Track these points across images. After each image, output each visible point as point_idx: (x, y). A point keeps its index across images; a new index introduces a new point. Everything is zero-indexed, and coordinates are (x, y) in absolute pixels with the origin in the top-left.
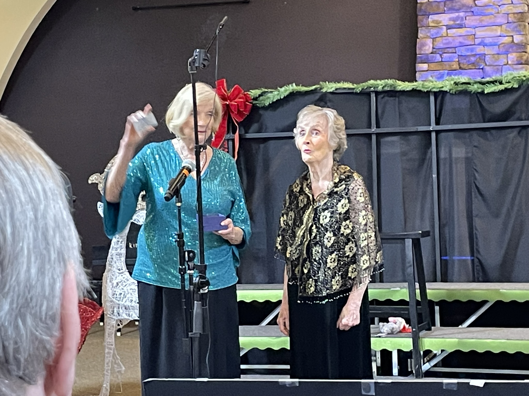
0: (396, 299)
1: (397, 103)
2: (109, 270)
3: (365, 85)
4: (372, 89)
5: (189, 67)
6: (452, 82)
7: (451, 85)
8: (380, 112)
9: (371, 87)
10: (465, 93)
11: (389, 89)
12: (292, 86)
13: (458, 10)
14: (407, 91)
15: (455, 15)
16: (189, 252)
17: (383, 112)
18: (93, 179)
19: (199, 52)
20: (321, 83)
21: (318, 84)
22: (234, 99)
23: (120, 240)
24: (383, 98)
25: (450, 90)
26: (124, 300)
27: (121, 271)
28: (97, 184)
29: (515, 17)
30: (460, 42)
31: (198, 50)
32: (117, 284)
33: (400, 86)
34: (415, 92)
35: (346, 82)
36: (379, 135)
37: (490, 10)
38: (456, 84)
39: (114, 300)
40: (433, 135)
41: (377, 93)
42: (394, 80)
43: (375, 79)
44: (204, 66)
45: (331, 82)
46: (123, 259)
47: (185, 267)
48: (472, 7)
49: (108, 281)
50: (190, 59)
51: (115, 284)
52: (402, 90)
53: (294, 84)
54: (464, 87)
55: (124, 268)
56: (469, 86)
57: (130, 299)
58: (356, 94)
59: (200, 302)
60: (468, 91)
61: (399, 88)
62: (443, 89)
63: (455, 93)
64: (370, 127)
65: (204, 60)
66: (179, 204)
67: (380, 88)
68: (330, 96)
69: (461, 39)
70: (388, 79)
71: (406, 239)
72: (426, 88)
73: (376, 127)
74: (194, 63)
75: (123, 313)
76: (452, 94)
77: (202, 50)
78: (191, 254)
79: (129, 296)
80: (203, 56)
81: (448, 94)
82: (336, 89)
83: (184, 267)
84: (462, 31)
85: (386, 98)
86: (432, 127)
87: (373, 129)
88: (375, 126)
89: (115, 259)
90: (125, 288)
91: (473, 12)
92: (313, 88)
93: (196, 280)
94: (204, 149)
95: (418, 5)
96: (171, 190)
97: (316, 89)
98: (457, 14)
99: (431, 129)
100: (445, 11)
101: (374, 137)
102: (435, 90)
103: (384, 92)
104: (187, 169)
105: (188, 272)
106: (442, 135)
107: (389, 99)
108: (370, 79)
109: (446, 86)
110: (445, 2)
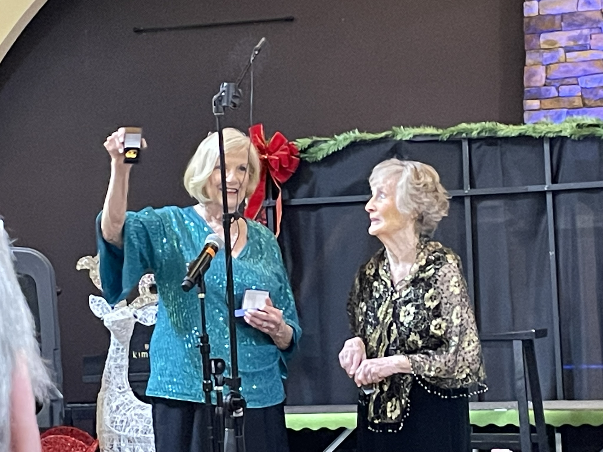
0: (501, 424)
1: (499, 154)
2: (106, 389)
3: (454, 130)
4: (464, 135)
5: (214, 107)
6: (574, 125)
7: (573, 127)
8: (475, 165)
9: (462, 133)
10: (592, 138)
11: (487, 135)
12: (354, 132)
13: (580, 26)
14: (513, 137)
15: (575, 33)
16: (217, 361)
17: (480, 166)
18: (83, 263)
19: (228, 87)
20: (394, 128)
21: (390, 129)
22: (275, 151)
23: (121, 348)
24: (479, 147)
25: (571, 135)
26: (127, 429)
27: (123, 390)
28: (89, 270)
30: (585, 71)
31: (225, 84)
32: (118, 408)
33: (502, 130)
34: (522, 138)
35: (427, 127)
36: (474, 199)
38: (579, 126)
39: (113, 429)
40: (549, 197)
41: (471, 141)
42: (494, 123)
43: (468, 122)
44: (235, 105)
45: (408, 127)
46: (125, 373)
47: (212, 382)
48: (599, 21)
49: (105, 403)
50: (215, 97)
51: (114, 408)
52: (505, 135)
53: (356, 131)
54: (592, 129)
55: (127, 385)
56: (598, 129)
57: (135, 428)
58: (442, 142)
59: (233, 430)
60: (597, 135)
61: (501, 134)
62: (563, 134)
63: (579, 138)
64: (462, 187)
65: (235, 97)
66: (202, 296)
67: (474, 134)
68: (407, 144)
69: (584, 66)
70: (485, 122)
71: (514, 342)
72: (539, 133)
73: (471, 188)
74: (220, 101)
75: (125, 447)
76: (574, 141)
77: (232, 84)
78: (219, 364)
79: (134, 423)
80: (232, 91)
81: (569, 141)
82: (415, 136)
83: (209, 382)
84: (586, 55)
85: (484, 147)
86: (547, 186)
87: (467, 190)
88: (469, 186)
89: (113, 374)
90: (128, 413)
91: (600, 28)
92: (383, 134)
93: (226, 399)
94: (235, 219)
95: (526, 20)
96: (191, 275)
97: (386, 137)
98: (579, 31)
99: (546, 189)
100: (561, 27)
101: (467, 202)
102: (551, 135)
103: (479, 139)
104: (212, 247)
105: (215, 388)
106: (561, 197)
107: (488, 147)
108: (460, 123)
109: (565, 129)
110: (562, 15)
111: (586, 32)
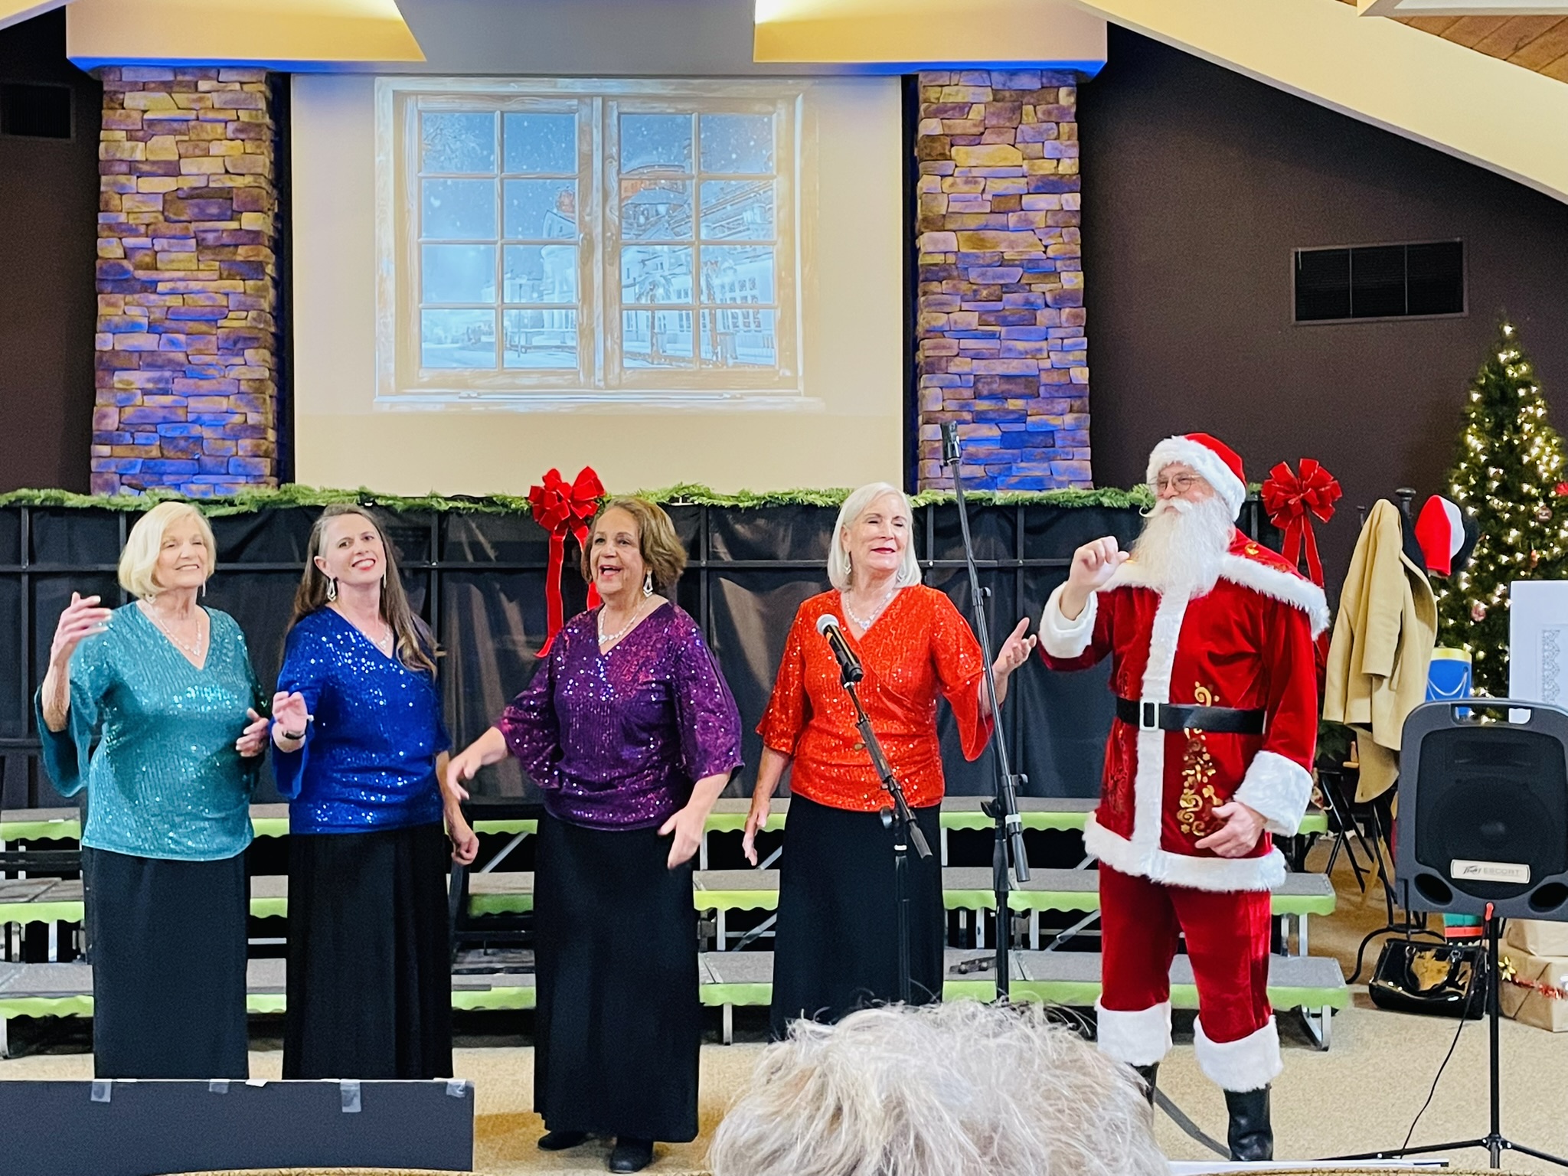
0: (56, 836)
1: (66, 527)
3: (11, 496)
4: (25, 502)
8: (36, 539)
9: (22, 500)
11: (53, 503)
13: (161, 367)
14: (83, 508)
15: (155, 374)
17: (43, 541)
24: (42, 516)
29: (250, 386)
30: (165, 417)
33: (70, 499)
34: (95, 511)
36: (34, 577)
37: (211, 371)
41: (33, 509)
42: (61, 491)
43: (31, 488)
48: (182, 365)
52: (73, 506)
61: (68, 504)
64: (18, 562)
67: (37, 502)
69: (164, 412)
70: (51, 488)
73: (30, 563)
84: (167, 400)
85: (47, 517)
87: (25, 566)
88: (28, 560)
91: (184, 372)
95: (97, 354)
98: (159, 373)
100: (139, 366)
101: (25, 579)
103: (42, 508)
107: (52, 519)
108: (21, 488)
109: (146, 503)
110: (140, 352)
111: (167, 374)
